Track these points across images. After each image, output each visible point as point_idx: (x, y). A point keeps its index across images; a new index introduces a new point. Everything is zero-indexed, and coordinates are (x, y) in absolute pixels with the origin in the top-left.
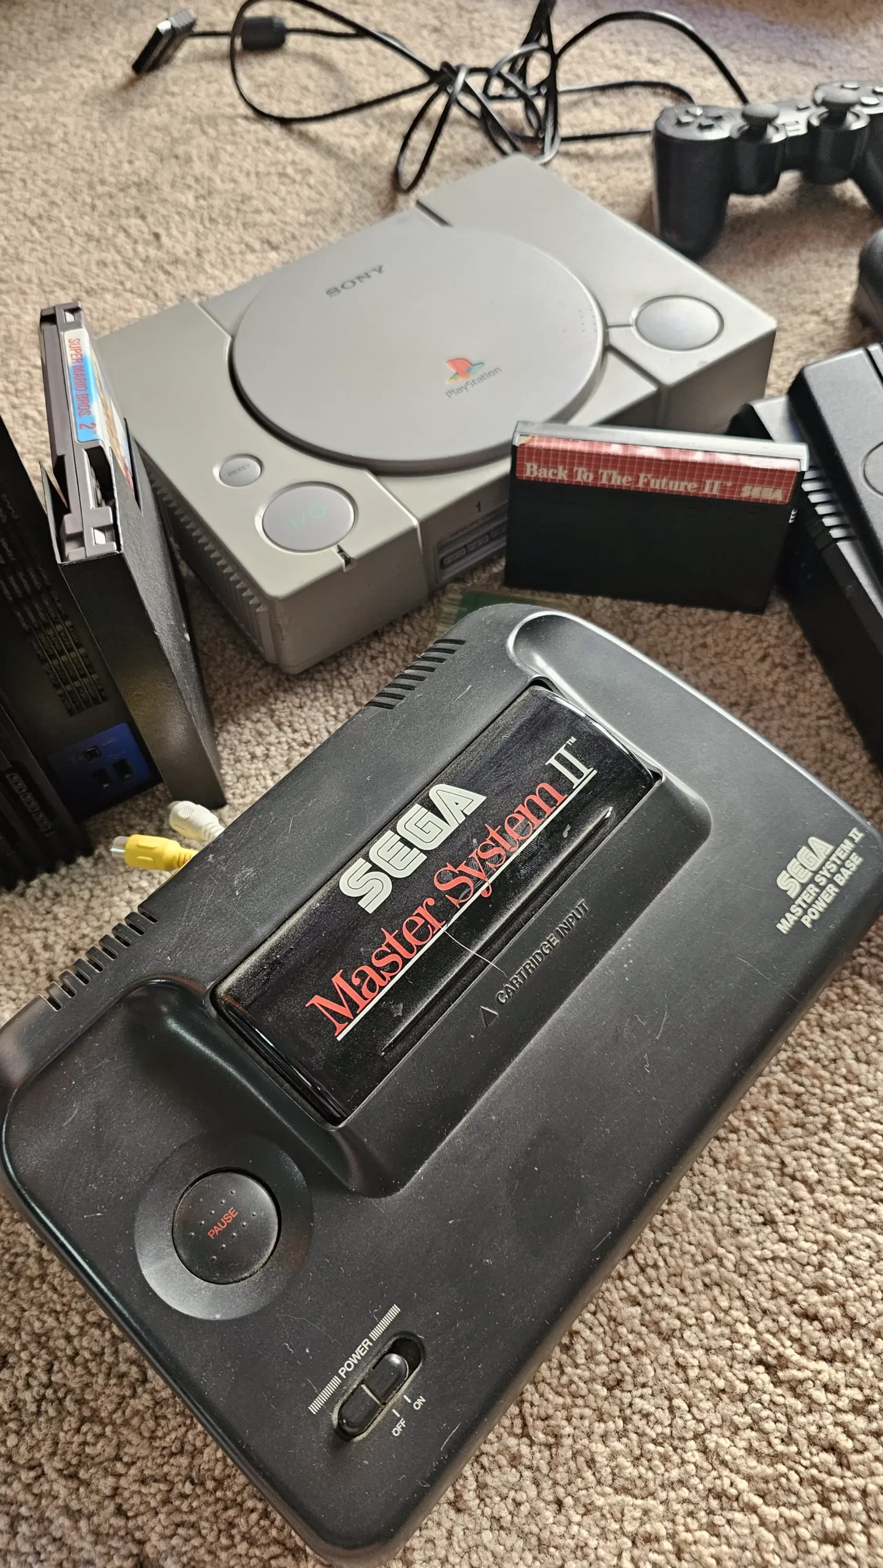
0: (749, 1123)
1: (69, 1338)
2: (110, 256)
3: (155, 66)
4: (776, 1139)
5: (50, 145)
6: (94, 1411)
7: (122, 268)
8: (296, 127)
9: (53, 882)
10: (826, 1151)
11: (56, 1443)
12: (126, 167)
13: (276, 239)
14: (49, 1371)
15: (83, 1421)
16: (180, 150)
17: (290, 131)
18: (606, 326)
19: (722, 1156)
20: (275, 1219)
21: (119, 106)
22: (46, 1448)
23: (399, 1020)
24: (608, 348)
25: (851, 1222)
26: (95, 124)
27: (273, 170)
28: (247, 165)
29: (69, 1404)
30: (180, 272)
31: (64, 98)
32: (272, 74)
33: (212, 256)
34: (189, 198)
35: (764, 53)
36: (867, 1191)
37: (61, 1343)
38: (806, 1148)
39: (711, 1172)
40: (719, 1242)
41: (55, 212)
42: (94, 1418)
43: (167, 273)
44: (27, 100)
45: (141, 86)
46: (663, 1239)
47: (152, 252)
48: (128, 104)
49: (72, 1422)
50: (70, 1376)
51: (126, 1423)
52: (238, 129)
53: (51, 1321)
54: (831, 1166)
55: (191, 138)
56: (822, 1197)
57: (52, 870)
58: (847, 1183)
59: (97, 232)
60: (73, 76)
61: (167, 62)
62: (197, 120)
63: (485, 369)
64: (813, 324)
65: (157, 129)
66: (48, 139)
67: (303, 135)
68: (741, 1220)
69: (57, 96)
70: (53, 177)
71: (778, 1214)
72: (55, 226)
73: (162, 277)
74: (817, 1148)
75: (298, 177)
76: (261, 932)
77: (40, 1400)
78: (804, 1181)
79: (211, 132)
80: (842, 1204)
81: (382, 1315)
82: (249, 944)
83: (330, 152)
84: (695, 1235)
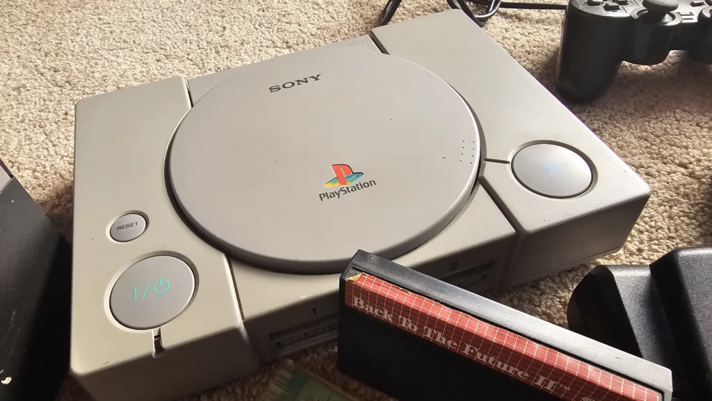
2: (192, 37)
7: (194, 46)
18: (483, 159)
24: (480, 180)
33: (247, 47)
34: (253, 10)
43: (217, 52)
47: (216, 39)
59: (192, 22)
63: (362, 180)
64: (679, 176)
73: (213, 55)
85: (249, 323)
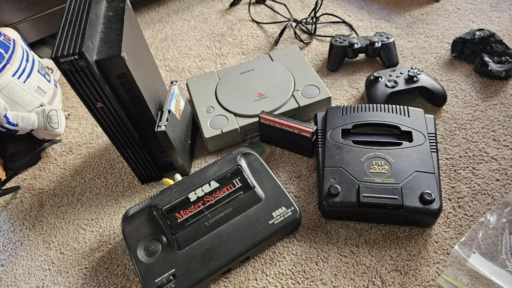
0: (261, 261)
1: (129, 266)
2: (210, 52)
3: (235, 5)
4: (264, 265)
5: (207, 22)
6: (129, 279)
7: (211, 55)
8: (260, 24)
9: (154, 184)
10: (273, 270)
11: (121, 282)
12: (221, 30)
13: (245, 53)
14: (124, 270)
15: (127, 280)
16: (233, 28)
17: (259, 25)
18: (294, 90)
19: (253, 265)
20: (161, 249)
21: (225, 14)
22: (120, 282)
23: (190, 221)
24: (293, 96)
25: (272, 284)
26: (218, 18)
27: (251, 35)
28: (246, 33)
29: (126, 277)
30: (223, 58)
31: (214, 11)
32: (260, 9)
33: (230, 55)
34: (231, 40)
35: (378, 17)
36: (277, 279)
37: (128, 266)
38: (269, 268)
39: (249, 267)
40: (245, 281)
41: (202, 39)
42: (129, 280)
43: (220, 57)
44: (206, 10)
45: (231, 9)
46: (235, 277)
47: (219, 52)
48: (226, 14)
49: (125, 279)
50: (127, 272)
51: (134, 282)
52: (247, 23)
53: (127, 262)
54: (272, 273)
55: (236, 24)
56: (268, 278)
57: (155, 182)
58: (274, 277)
59: (209, 46)
60: (217, 5)
61: (238, 4)
62: (239, 20)
65: (230, 21)
66: (207, 21)
67: (261, 26)
68: (251, 278)
69: (212, 10)
70: (205, 30)
71: (258, 279)
72: (201, 43)
73: (219, 58)
74: (271, 269)
75: (256, 37)
76: (173, 200)
77: (121, 274)
78: (266, 275)
79: (241, 23)
80: (271, 280)
81: (172, 270)
82: (170, 202)
83: (265, 32)
84: (241, 278)
85: (240, 128)
